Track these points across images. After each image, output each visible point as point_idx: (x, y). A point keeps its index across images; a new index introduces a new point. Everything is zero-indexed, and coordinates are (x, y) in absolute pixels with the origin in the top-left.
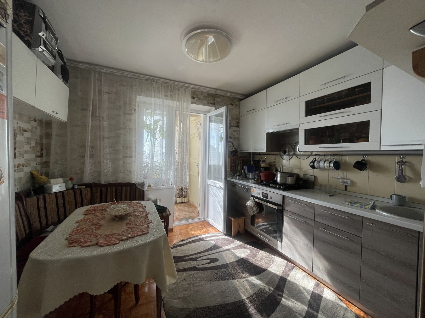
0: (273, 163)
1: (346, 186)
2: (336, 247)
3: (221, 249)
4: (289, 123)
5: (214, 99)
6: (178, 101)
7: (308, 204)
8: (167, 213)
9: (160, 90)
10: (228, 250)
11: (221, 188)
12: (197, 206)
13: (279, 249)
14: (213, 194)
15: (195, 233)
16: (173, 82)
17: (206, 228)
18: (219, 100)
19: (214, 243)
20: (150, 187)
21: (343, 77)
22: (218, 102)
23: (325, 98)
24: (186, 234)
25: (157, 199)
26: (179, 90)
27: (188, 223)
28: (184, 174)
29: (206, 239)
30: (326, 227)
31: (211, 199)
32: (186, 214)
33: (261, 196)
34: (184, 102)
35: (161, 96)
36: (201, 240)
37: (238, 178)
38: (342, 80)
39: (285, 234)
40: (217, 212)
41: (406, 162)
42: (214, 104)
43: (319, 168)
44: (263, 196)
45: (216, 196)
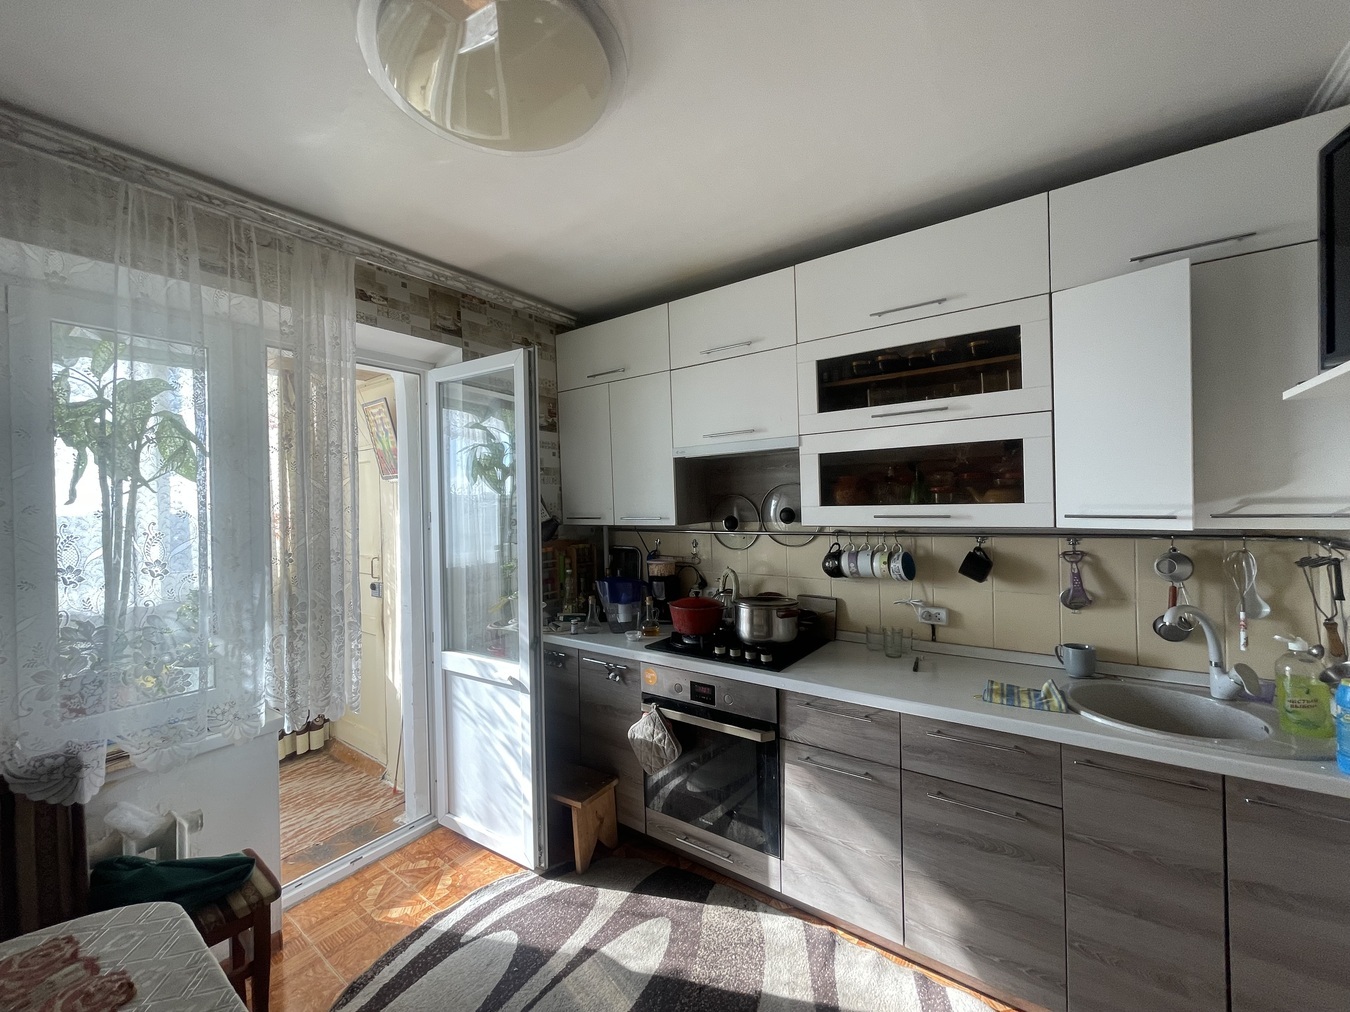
0: (689, 560)
1: (933, 627)
2: (982, 848)
3: (555, 965)
4: (760, 431)
5: (459, 314)
6: (285, 300)
7: (871, 714)
8: (257, 892)
9: (171, 229)
10: (587, 953)
11: (516, 684)
12: (381, 759)
13: (774, 886)
14: (474, 713)
15: (408, 910)
16: (251, 204)
17: (453, 866)
18: (482, 320)
19: (510, 937)
20: (121, 764)
21: (940, 301)
22: (474, 326)
23: (880, 358)
24: (360, 936)
25: (174, 824)
26: (289, 250)
27: (359, 865)
28: (334, 655)
29: (472, 932)
30: (943, 787)
31: (466, 735)
32: (335, 812)
33: (685, 696)
34: (321, 311)
35: (178, 266)
36: (450, 942)
37: (576, 629)
38: (935, 309)
39: (794, 826)
40: (506, 787)
41: (1083, 554)
42: (458, 333)
43: (856, 576)
44: (695, 694)
45: (493, 720)
